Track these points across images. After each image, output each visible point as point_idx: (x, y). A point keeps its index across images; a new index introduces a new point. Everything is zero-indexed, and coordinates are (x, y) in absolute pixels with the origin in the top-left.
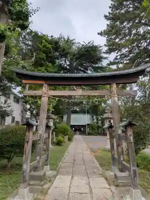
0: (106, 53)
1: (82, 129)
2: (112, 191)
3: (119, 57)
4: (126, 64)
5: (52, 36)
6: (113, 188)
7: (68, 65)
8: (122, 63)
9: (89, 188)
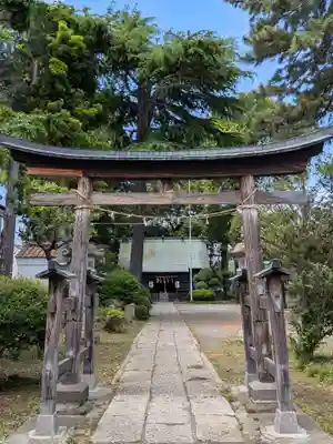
0: (248, 59)
1: (177, 284)
2: (238, 420)
3: (285, 74)
4: (307, 93)
5: (85, 10)
6: (243, 415)
7: (133, 94)
8: (293, 91)
9: (189, 416)
